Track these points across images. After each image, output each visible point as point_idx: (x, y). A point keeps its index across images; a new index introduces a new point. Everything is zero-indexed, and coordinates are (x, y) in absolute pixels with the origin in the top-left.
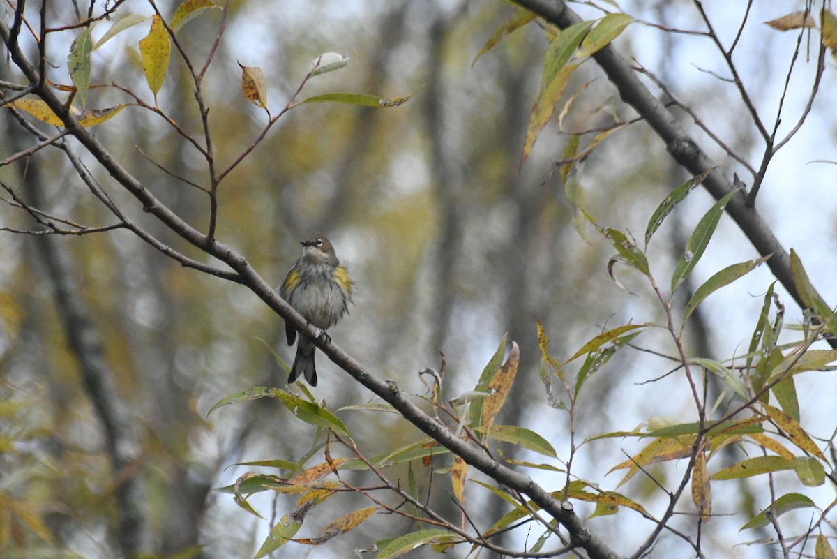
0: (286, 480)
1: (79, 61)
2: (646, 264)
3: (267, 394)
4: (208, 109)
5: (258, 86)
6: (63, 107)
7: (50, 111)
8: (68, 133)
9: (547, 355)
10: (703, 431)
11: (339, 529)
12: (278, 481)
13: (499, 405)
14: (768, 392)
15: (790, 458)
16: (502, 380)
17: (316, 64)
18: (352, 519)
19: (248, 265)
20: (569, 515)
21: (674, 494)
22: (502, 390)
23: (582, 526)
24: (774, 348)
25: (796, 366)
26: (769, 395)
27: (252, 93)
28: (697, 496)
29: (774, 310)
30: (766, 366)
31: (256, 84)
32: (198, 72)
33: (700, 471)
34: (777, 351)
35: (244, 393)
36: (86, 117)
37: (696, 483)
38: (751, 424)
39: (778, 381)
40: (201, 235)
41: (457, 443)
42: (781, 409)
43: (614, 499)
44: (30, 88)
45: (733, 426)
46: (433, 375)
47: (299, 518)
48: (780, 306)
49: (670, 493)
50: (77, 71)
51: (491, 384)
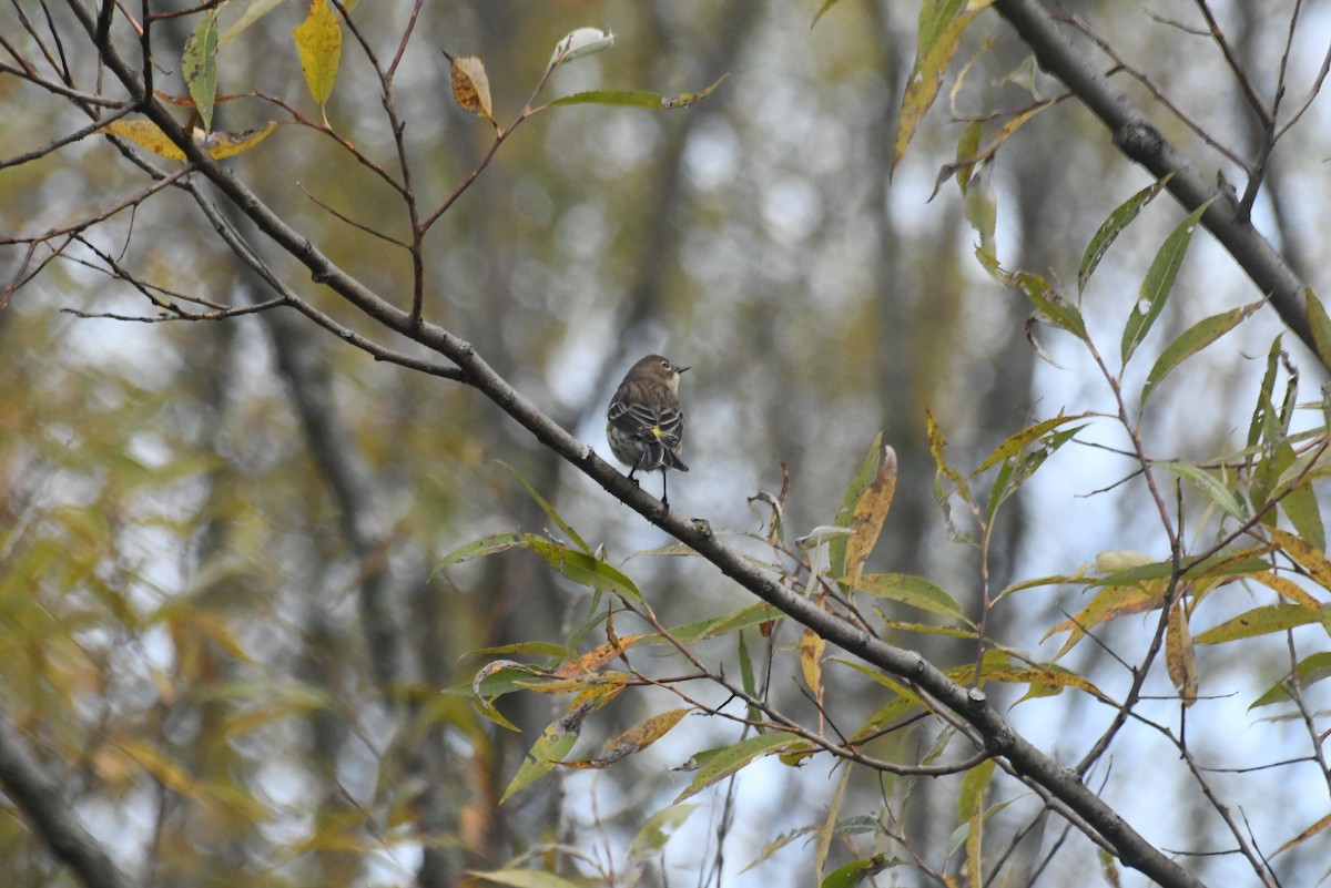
0: (552, 672)
1: (200, 63)
2: (1081, 323)
3: (516, 543)
4: (404, 123)
5: (476, 86)
6: (183, 130)
7: (165, 137)
8: (193, 169)
9: (943, 464)
10: (1178, 574)
11: (633, 744)
12: (539, 673)
13: (869, 543)
14: (1275, 509)
15: (1314, 606)
16: (873, 506)
17: (564, 47)
18: (652, 728)
19: (475, 354)
20: (980, 708)
21: (1139, 668)
22: (873, 519)
23: (1001, 724)
24: (1281, 440)
25: (1315, 467)
26: (1276, 513)
27: (468, 96)
28: (1174, 669)
29: (1282, 377)
30: (1269, 470)
31: (473, 81)
32: (386, 66)
33: (1179, 631)
34: (1286, 446)
35: (481, 544)
36: (218, 144)
37: (1173, 650)
38: (1251, 558)
39: (1289, 491)
40: (402, 313)
41: (805, 608)
42: (1295, 533)
43: (1052, 677)
44: (132, 104)
45: (1223, 563)
46: (768, 501)
47: (573, 728)
48: (1292, 370)
49: (1132, 667)
50: (196, 78)
51: (857, 512)
